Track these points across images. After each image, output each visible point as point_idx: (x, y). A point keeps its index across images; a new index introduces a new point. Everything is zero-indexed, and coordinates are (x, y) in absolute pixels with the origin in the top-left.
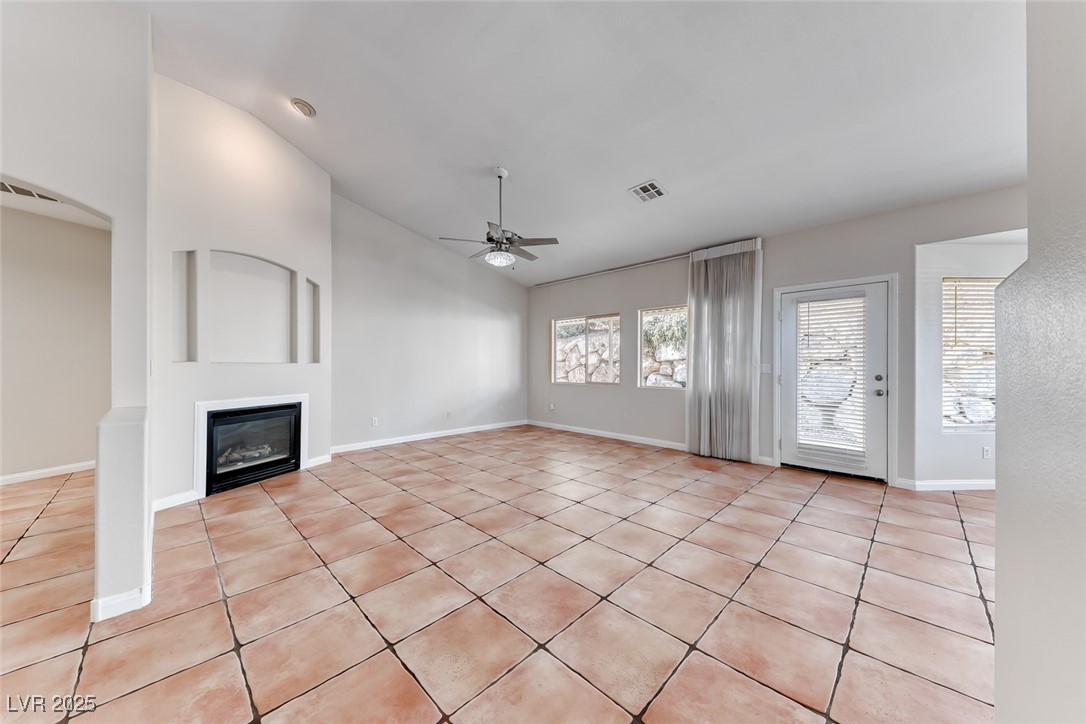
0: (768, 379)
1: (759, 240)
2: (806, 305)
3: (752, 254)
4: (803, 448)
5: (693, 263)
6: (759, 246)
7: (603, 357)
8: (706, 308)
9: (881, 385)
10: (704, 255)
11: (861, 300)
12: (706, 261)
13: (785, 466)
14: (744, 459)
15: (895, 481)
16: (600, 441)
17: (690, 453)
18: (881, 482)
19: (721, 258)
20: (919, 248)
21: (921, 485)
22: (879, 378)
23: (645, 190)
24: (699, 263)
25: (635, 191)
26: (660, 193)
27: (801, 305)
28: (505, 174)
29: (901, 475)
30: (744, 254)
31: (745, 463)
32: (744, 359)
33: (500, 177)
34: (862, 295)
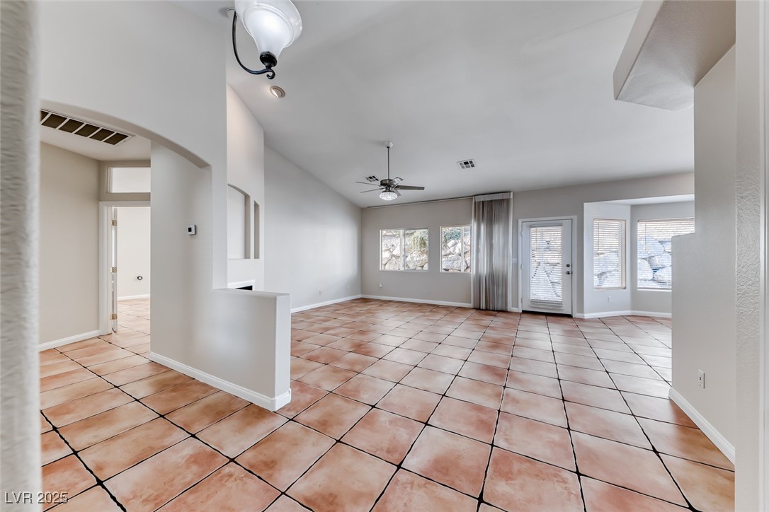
0: (516, 266)
1: (512, 193)
2: (535, 229)
3: (508, 201)
4: (534, 302)
5: (475, 203)
6: (512, 197)
7: (393, 253)
8: (483, 227)
9: (569, 269)
10: (482, 198)
11: (560, 228)
12: (483, 202)
13: (524, 312)
14: (504, 309)
15: (576, 315)
16: (420, 305)
17: (474, 308)
18: (570, 316)
19: (491, 201)
20: (585, 204)
21: (587, 316)
22: (568, 266)
23: (466, 163)
24: (479, 202)
25: (461, 164)
26: (473, 166)
27: (532, 229)
28: (391, 145)
29: (578, 312)
30: (503, 200)
31: (505, 311)
32: (504, 256)
33: (388, 147)
34: (560, 225)
